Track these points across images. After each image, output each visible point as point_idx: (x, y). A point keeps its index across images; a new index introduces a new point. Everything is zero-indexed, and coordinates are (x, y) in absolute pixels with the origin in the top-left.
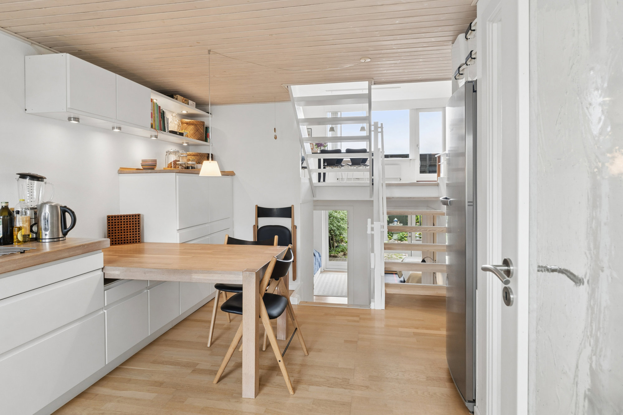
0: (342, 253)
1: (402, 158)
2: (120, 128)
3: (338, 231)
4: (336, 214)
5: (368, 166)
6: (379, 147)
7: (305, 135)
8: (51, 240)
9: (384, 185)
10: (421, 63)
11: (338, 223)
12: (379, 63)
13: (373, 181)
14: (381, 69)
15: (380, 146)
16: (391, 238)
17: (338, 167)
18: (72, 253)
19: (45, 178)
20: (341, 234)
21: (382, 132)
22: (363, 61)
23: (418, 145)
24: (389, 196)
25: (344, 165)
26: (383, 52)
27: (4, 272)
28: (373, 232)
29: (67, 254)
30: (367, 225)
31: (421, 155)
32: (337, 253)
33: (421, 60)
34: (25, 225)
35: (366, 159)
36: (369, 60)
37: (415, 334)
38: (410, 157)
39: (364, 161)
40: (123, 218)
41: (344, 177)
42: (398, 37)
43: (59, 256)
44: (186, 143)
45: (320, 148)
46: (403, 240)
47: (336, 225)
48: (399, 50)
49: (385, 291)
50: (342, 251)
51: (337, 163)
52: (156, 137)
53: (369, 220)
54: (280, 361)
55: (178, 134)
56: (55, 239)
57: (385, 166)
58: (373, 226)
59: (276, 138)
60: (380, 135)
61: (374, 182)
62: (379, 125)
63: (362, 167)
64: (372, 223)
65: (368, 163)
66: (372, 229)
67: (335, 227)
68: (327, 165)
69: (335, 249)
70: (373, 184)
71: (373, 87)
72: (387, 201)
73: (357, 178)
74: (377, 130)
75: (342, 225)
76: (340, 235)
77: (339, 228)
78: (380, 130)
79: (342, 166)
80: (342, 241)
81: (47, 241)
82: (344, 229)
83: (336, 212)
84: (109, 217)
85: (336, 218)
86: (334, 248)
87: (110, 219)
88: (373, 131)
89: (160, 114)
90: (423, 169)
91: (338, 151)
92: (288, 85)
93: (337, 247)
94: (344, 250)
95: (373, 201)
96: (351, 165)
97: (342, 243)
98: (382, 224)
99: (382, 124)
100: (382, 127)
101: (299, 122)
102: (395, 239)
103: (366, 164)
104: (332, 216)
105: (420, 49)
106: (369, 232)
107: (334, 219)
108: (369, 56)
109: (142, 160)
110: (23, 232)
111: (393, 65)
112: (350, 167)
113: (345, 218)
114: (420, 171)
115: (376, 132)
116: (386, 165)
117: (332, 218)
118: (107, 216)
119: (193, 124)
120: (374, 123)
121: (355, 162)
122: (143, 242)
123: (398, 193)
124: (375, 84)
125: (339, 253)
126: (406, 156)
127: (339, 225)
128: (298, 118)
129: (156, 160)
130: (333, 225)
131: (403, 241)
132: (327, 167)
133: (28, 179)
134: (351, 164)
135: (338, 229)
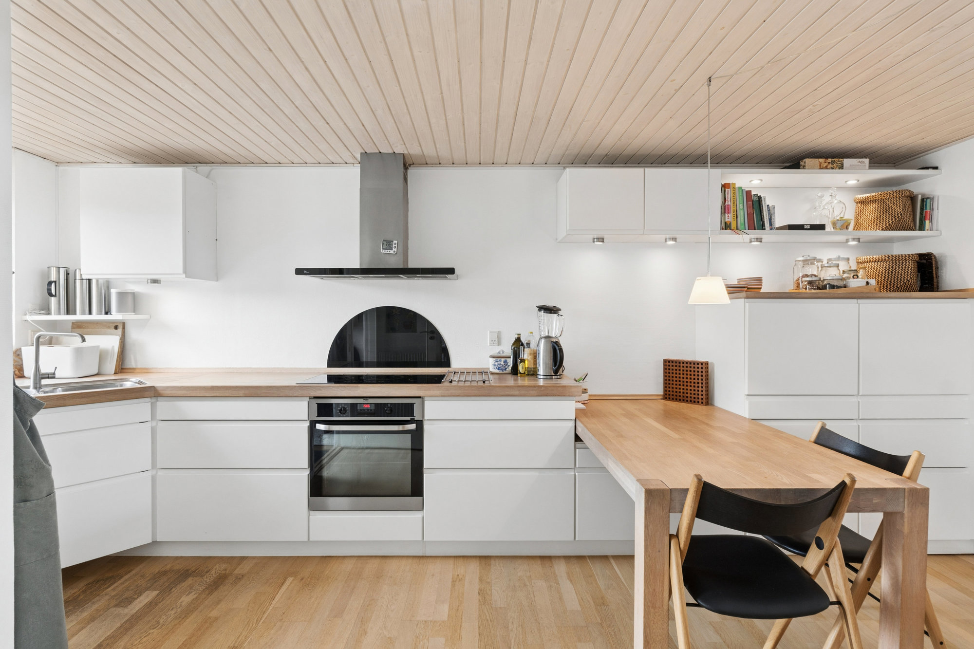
2: (674, 239)
8: (545, 377)
18: (523, 392)
19: (560, 310)
27: (449, 395)
29: (517, 393)
34: (528, 358)
40: (681, 365)
43: (507, 393)
44: (854, 239)
52: (760, 240)
55: (807, 229)
56: (548, 377)
81: (542, 377)
84: (665, 361)
87: (667, 364)
89: (750, 203)
109: (738, 280)
110: (527, 364)
118: (664, 360)
119: (874, 201)
122: (712, 405)
129: (761, 278)
133: (542, 311)
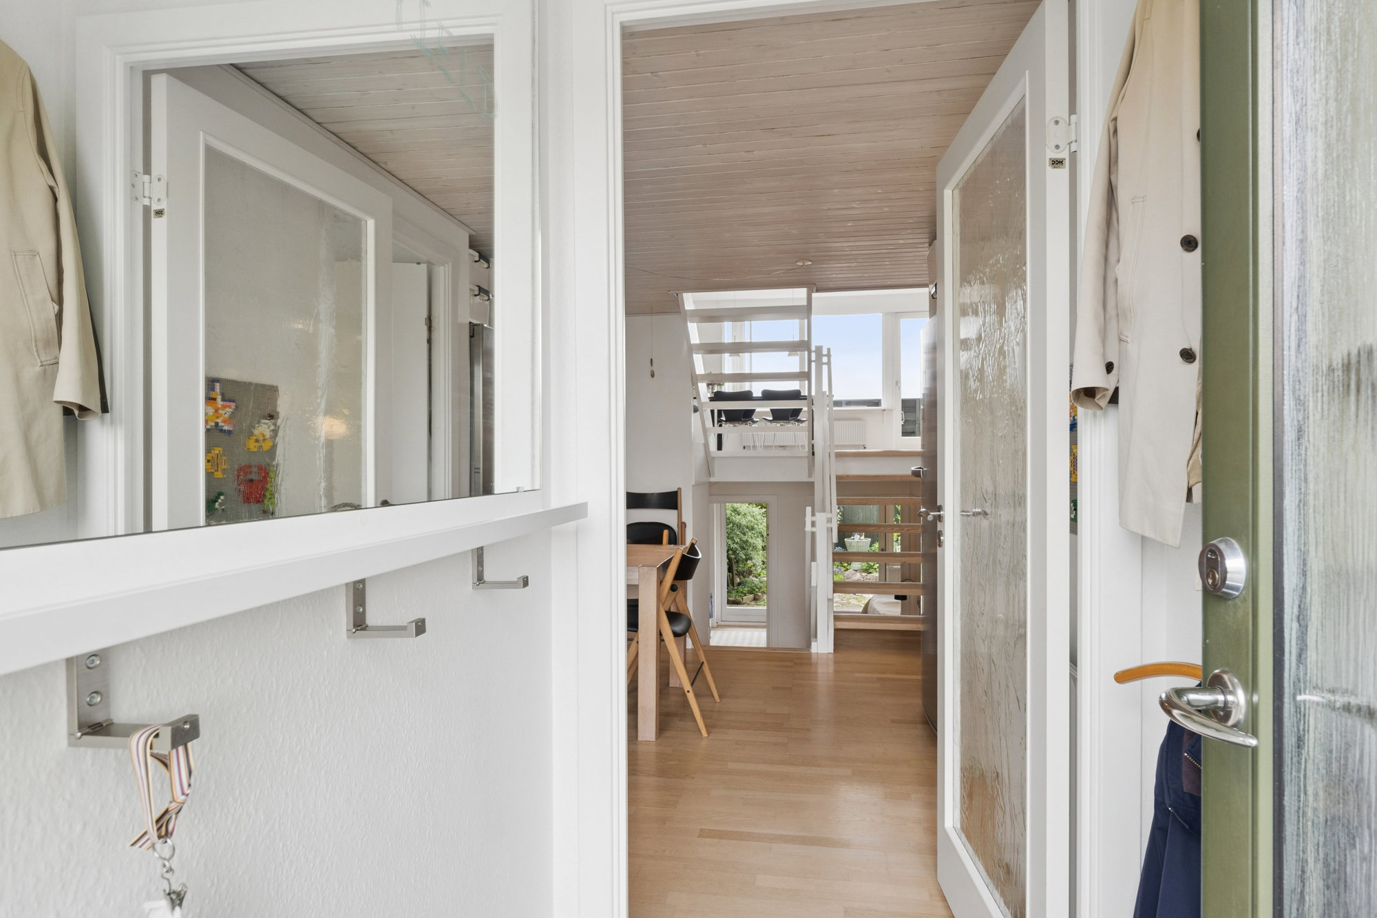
0: (751, 596)
1: (869, 406)
3: (743, 551)
4: (738, 517)
5: (803, 421)
6: (824, 390)
7: (700, 369)
9: (833, 456)
10: (888, 267)
11: (743, 536)
12: (824, 266)
13: (813, 449)
14: (828, 273)
15: (825, 388)
16: (848, 567)
17: (747, 424)
20: (749, 558)
21: (829, 363)
22: (800, 264)
23: (898, 383)
24: (841, 473)
25: (757, 421)
26: (830, 254)
28: (814, 529)
30: (805, 517)
31: (904, 401)
32: (741, 596)
33: (887, 263)
35: (800, 410)
36: (811, 263)
37: (879, 679)
38: (884, 405)
39: (796, 412)
41: (757, 444)
42: (852, 239)
45: (713, 389)
46: (871, 570)
47: (739, 540)
48: (854, 252)
49: (835, 625)
50: (750, 592)
51: (745, 417)
53: (809, 509)
54: (688, 692)
57: (835, 422)
58: (814, 519)
59: (653, 375)
60: (825, 368)
61: (815, 450)
62: (825, 352)
63: (791, 425)
64: (813, 514)
65: (802, 417)
66: (813, 524)
67: (737, 543)
68: (726, 421)
69: (736, 588)
70: (813, 454)
71: (814, 295)
72: (838, 483)
73: (782, 444)
74: (821, 360)
75: (750, 540)
76: (747, 560)
77: (745, 545)
78: (825, 360)
79: (754, 422)
80: (750, 573)
82: (755, 548)
83: (739, 515)
85: (739, 526)
86: (733, 586)
88: (814, 361)
90: (910, 428)
91: (746, 396)
92: (677, 292)
93: (739, 584)
94: (754, 590)
95: (813, 483)
96: (770, 421)
97: (751, 577)
98: (829, 515)
99: (829, 350)
100: (829, 355)
101: (692, 349)
102: (856, 569)
103: (799, 418)
104: (730, 522)
105: (883, 251)
106: (808, 528)
107: (735, 527)
108: (810, 258)
111: (845, 268)
112: (769, 423)
113: (756, 526)
114: (903, 432)
115: (819, 364)
116: (836, 420)
117: (731, 525)
120: (817, 347)
121: (780, 416)
123: (856, 469)
124: (818, 291)
125: (745, 595)
126: (877, 403)
127: (745, 539)
128: (692, 343)
130: (732, 539)
131: (871, 573)
132: (726, 424)
134: (771, 419)
135: (743, 548)
